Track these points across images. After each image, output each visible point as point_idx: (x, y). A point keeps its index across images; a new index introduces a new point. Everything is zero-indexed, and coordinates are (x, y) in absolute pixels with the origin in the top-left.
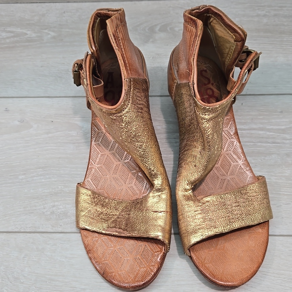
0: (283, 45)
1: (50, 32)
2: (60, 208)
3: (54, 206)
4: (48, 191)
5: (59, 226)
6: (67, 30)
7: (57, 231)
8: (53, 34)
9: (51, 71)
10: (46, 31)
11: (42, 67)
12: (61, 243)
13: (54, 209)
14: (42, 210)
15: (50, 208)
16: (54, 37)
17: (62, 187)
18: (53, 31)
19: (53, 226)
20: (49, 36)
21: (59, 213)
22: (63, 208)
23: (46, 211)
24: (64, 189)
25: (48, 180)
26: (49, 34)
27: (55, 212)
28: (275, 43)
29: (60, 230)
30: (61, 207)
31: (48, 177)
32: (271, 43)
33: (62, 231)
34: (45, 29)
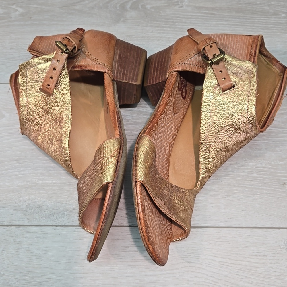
0: (254, 28)
1: (17, 8)
2: (35, 202)
3: (29, 199)
4: (23, 184)
5: (35, 220)
6: (36, 6)
7: (33, 225)
8: (21, 10)
9: (20, 54)
10: (14, 7)
11: (11, 49)
12: (37, 236)
13: (29, 203)
14: (18, 203)
15: (26, 201)
16: (22, 15)
17: (37, 180)
18: (21, 7)
19: (29, 220)
20: (17, 13)
21: (35, 206)
22: (38, 201)
23: (22, 205)
24: (38, 182)
25: (22, 173)
26: (17, 10)
27: (30, 206)
28: (246, 24)
29: (36, 223)
30: (36, 200)
31: (22, 170)
32: (243, 24)
33: (38, 225)
34: (13, 4)
